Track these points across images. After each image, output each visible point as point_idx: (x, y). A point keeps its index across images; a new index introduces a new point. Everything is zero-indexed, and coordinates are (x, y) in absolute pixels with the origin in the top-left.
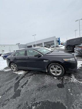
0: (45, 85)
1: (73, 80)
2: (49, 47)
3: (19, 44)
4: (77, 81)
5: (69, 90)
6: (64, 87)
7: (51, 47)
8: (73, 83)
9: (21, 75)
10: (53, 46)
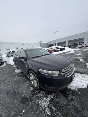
0: (16, 91)
1: (44, 102)
2: (74, 47)
3: (41, 42)
4: (46, 106)
5: (24, 111)
6: (24, 104)
7: (77, 47)
8: (39, 105)
9: (16, 73)
10: (81, 46)
